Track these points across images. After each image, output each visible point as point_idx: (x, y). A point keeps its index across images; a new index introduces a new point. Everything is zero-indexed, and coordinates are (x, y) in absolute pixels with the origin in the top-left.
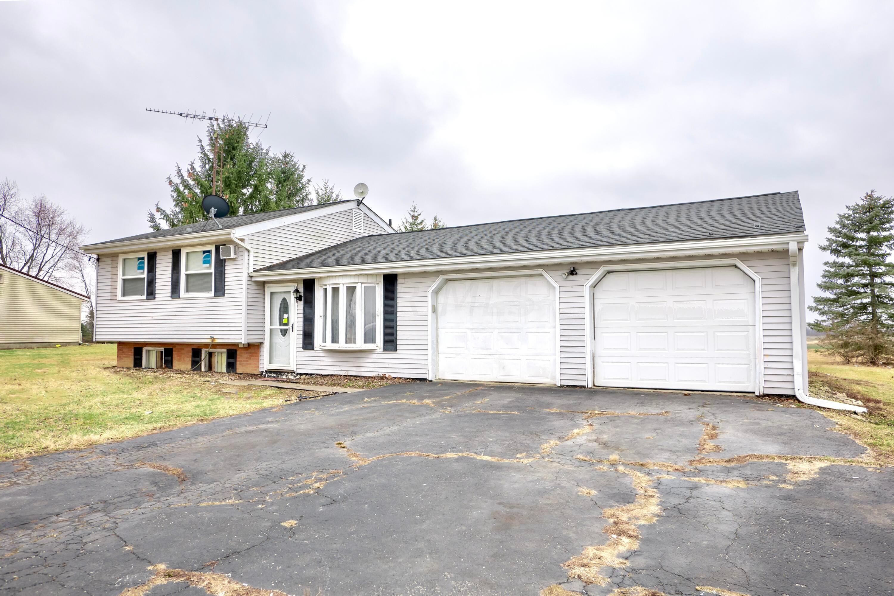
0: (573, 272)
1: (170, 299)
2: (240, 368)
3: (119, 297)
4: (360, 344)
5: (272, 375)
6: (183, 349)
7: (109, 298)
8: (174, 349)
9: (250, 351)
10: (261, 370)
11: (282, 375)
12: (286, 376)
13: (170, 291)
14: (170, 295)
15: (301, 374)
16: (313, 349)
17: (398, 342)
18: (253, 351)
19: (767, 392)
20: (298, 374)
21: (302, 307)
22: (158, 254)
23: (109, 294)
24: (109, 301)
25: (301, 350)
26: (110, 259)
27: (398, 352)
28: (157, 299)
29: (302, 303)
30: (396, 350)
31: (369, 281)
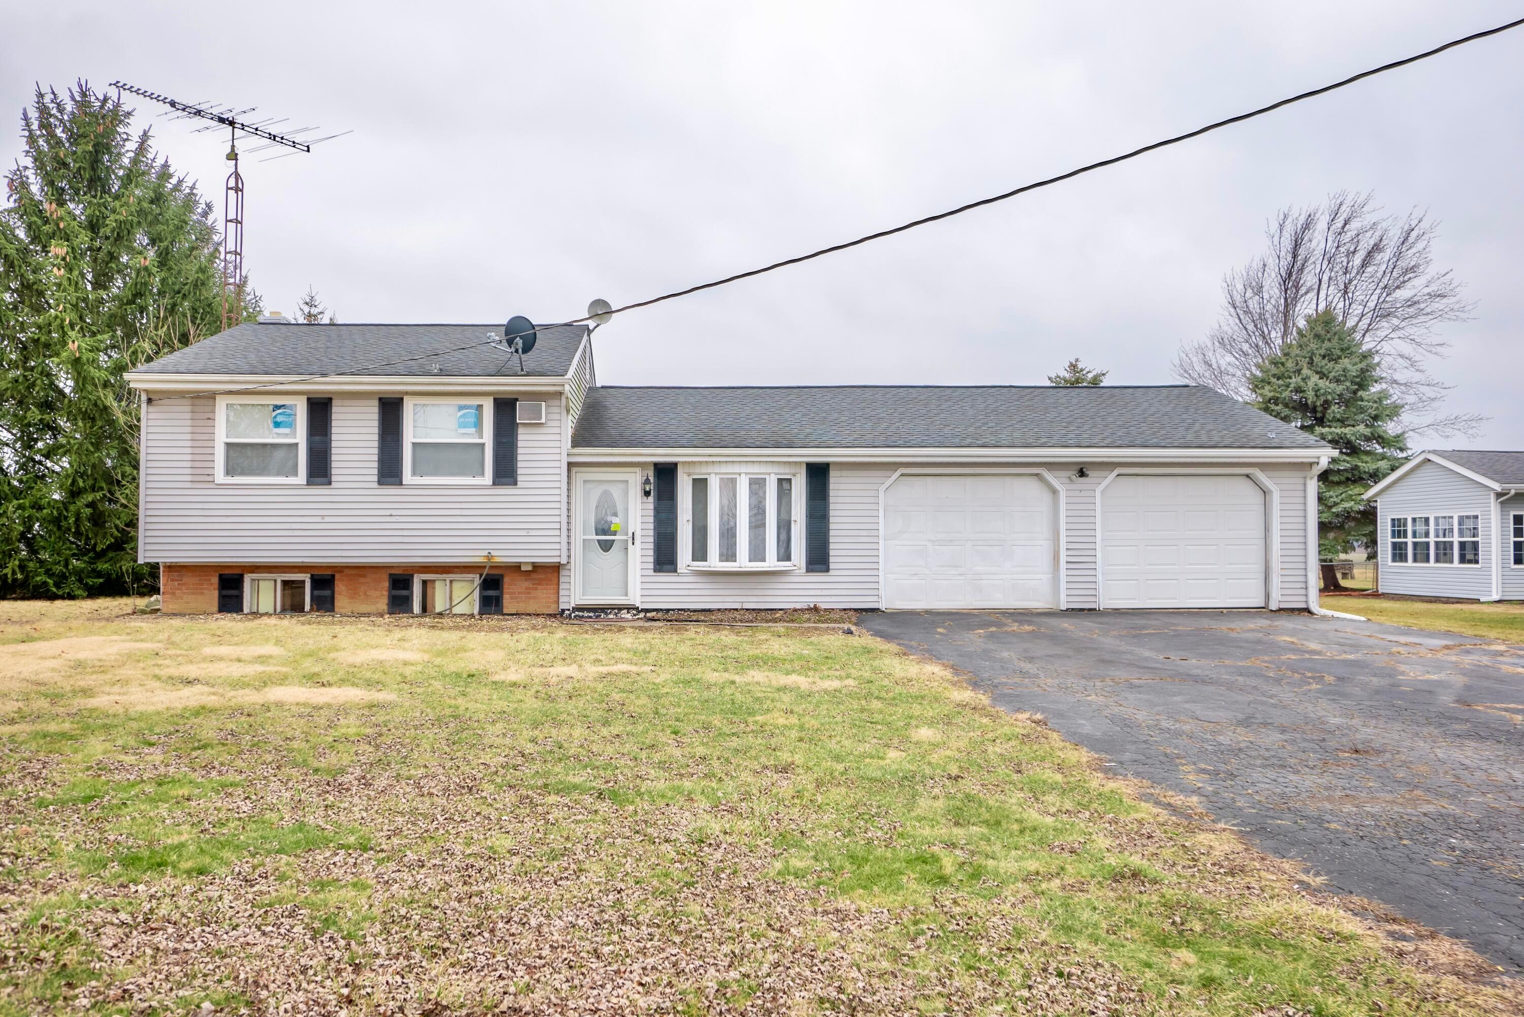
0: (1082, 474)
1: (376, 485)
2: (509, 605)
3: (220, 476)
4: (771, 562)
5: (586, 614)
6: (364, 576)
7: (189, 478)
8: (337, 576)
9: (534, 576)
10: (562, 606)
11: (606, 614)
12: (616, 614)
13: (376, 472)
14: (376, 478)
15: (647, 611)
16: (675, 571)
17: (831, 559)
18: (542, 576)
19: (1283, 606)
20: (642, 610)
21: (651, 506)
22: (334, 402)
23: (189, 471)
24: (189, 485)
25: (651, 572)
26: (189, 402)
27: (831, 572)
28: (334, 485)
29: (651, 499)
30: (828, 570)
31: (782, 471)
